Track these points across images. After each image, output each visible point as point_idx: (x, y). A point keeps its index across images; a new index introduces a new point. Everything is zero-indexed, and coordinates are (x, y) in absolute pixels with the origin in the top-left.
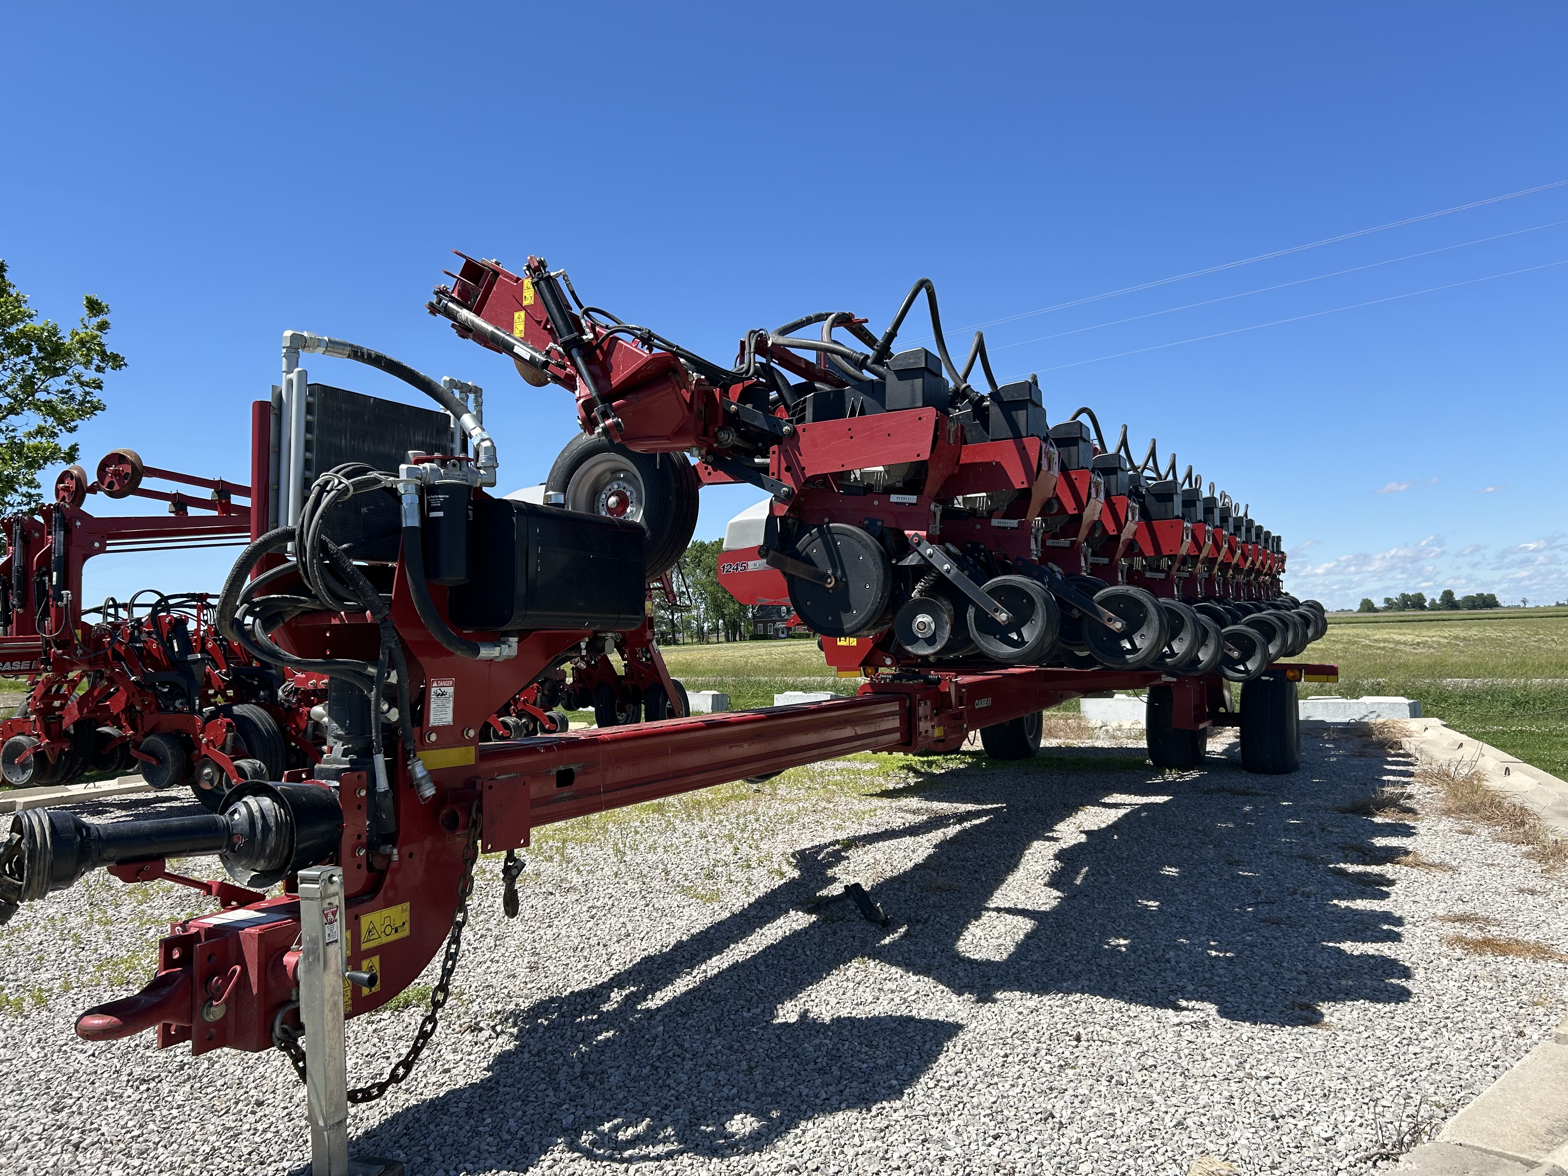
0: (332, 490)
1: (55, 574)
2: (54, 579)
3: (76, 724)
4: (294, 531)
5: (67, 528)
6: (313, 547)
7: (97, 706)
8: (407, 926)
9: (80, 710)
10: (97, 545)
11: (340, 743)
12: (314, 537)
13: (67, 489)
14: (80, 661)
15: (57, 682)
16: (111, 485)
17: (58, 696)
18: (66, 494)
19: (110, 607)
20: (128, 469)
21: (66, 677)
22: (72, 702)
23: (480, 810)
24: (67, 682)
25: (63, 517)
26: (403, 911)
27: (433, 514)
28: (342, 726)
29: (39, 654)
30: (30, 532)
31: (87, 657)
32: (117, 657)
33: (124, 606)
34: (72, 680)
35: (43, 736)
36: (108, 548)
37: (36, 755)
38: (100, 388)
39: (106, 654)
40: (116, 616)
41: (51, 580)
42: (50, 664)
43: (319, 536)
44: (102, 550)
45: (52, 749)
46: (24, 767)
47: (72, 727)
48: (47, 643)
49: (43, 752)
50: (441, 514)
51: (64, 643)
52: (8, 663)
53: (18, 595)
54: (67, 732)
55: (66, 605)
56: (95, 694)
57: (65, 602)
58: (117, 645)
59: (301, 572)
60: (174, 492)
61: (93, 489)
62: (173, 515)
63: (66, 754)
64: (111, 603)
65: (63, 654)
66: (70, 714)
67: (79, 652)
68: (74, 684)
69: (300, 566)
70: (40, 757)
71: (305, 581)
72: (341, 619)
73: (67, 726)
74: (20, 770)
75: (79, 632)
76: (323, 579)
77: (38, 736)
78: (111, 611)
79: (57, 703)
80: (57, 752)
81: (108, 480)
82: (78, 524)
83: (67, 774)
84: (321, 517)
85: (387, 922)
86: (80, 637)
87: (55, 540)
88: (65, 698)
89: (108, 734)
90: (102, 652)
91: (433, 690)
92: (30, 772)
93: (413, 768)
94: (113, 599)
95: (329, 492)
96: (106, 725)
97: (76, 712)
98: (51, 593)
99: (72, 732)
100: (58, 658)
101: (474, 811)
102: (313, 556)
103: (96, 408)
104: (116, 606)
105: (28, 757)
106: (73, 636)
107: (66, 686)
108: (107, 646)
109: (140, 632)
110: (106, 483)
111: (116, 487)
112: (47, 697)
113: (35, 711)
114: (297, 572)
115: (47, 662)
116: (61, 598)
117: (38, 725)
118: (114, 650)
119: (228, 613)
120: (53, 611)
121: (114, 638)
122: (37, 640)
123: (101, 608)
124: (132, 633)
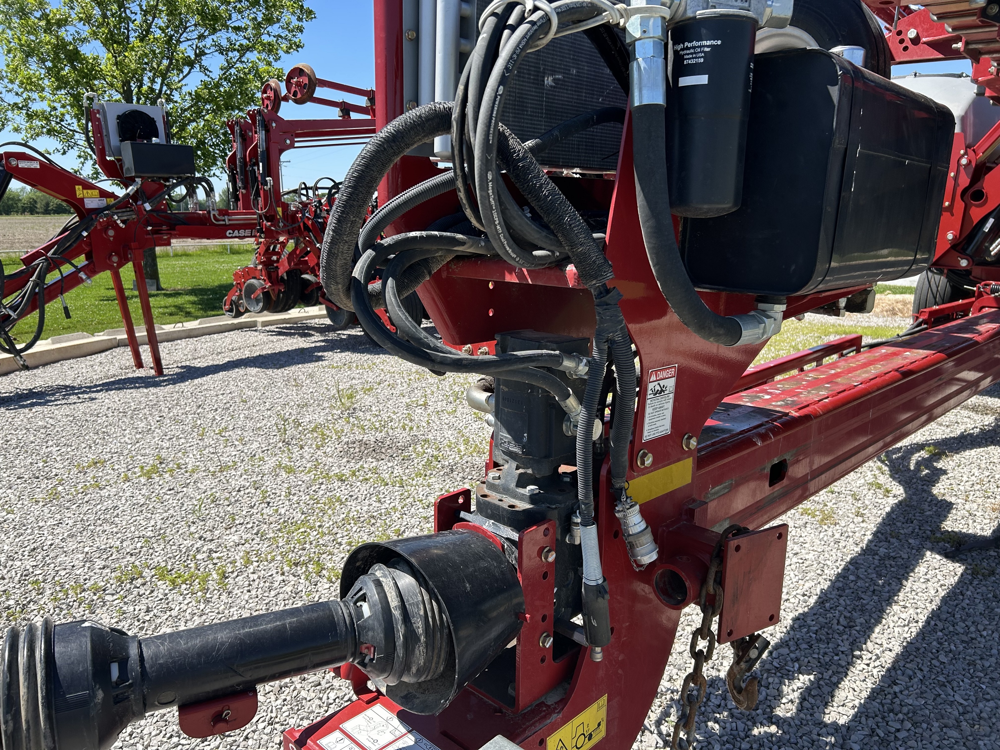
0: (522, 20)
1: (261, 164)
2: (261, 168)
3: (288, 273)
4: (447, 113)
5: (267, 128)
6: (486, 146)
7: (299, 260)
8: (603, 727)
9: (289, 263)
10: (288, 142)
11: (514, 464)
12: (488, 125)
13: (268, 98)
14: (283, 232)
15: (273, 243)
16: (295, 94)
17: (274, 253)
18: (268, 102)
19: (302, 189)
20: (306, 81)
21: (278, 240)
22: (284, 257)
23: (720, 581)
24: (279, 243)
25: (263, 120)
26: (599, 708)
27: (685, 81)
28: (517, 439)
29: (255, 225)
30: (245, 131)
31: (287, 229)
32: (306, 227)
33: (311, 188)
34: (283, 242)
35: (267, 281)
36: (297, 145)
37: (264, 293)
38: (301, 31)
39: (299, 226)
40: (307, 195)
41: (259, 169)
42: (263, 232)
43: (496, 125)
44: (292, 146)
45: (273, 290)
46: (257, 301)
47: (285, 274)
48: (260, 217)
49: (268, 292)
50: (703, 79)
51: (271, 217)
52: (236, 231)
53: (242, 180)
54: (282, 278)
55: (270, 189)
56: (298, 252)
57: (269, 186)
58: (306, 220)
59: (462, 195)
60: (341, 101)
61: (286, 99)
62: (341, 118)
63: (283, 293)
64: (303, 186)
65: (271, 225)
66: (284, 265)
67: (281, 224)
68: (284, 245)
69: (460, 184)
70: (266, 294)
71: (468, 213)
72: (521, 276)
73: (282, 272)
74: (255, 303)
75: (280, 210)
76: (503, 212)
77: (264, 280)
78: (304, 192)
79: (275, 258)
80: (277, 292)
81: (293, 90)
82: (274, 125)
83: (285, 306)
84: (503, 81)
85: (580, 731)
86: (281, 214)
87: (259, 137)
88: (278, 254)
89: (308, 280)
90: (296, 225)
91: (651, 386)
92: (261, 305)
93: (625, 517)
94: (304, 183)
95: (513, 29)
96: (307, 273)
97: (287, 264)
98: (260, 179)
99: (286, 278)
100: (268, 229)
101: (711, 582)
102: (486, 165)
103: (298, 46)
104: (307, 188)
105: (259, 295)
106: (276, 213)
107: (279, 246)
108: (300, 220)
109: (321, 211)
110: (292, 93)
111: (299, 96)
112: (268, 253)
113: (261, 263)
114: (454, 193)
115: (261, 231)
116: (266, 183)
117: (263, 272)
118: (304, 224)
119: (339, 271)
120: (262, 193)
121: (304, 215)
122: (254, 214)
123: (297, 190)
124: (316, 211)
